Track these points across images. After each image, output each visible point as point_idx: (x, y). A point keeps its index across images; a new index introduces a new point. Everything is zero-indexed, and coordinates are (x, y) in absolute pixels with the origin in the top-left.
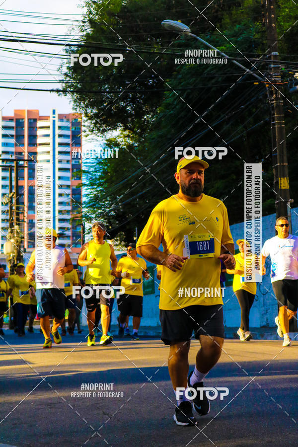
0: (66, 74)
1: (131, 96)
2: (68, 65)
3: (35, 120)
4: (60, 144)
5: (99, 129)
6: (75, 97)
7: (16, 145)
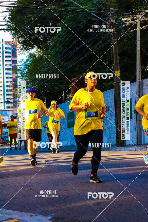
0: (8, 21)
4: (6, 57)
5: (25, 49)
6: (13, 33)
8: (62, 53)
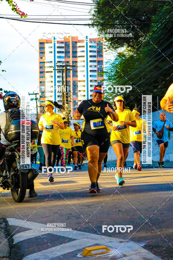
0: (94, 15)
1: (132, 27)
2: (94, 9)
3: (76, 42)
4: (91, 56)
5: (113, 47)
6: (99, 28)
7: (65, 57)
8: (157, 52)
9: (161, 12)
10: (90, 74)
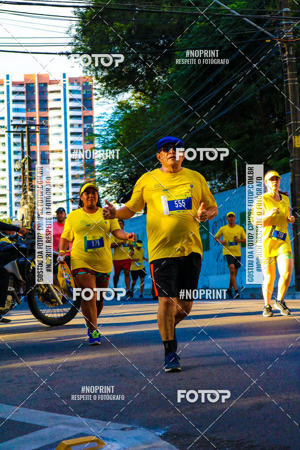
0: (76, 38)
1: (141, 58)
2: (76, 27)
3: (46, 85)
4: (72, 108)
5: (110, 92)
7: (27, 110)
9: (191, 32)
10: (70, 138)
